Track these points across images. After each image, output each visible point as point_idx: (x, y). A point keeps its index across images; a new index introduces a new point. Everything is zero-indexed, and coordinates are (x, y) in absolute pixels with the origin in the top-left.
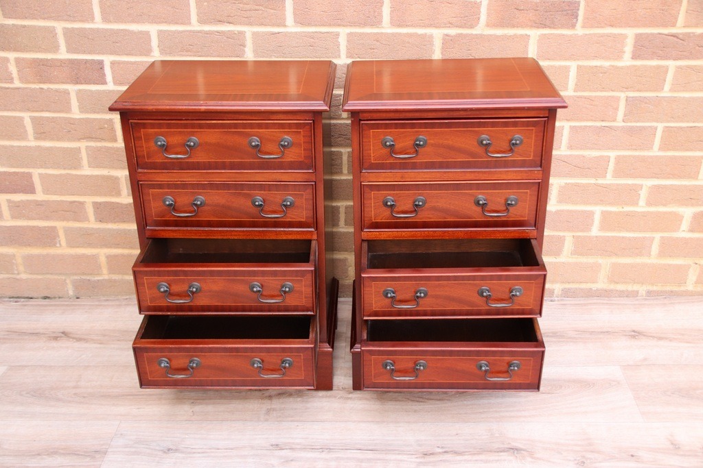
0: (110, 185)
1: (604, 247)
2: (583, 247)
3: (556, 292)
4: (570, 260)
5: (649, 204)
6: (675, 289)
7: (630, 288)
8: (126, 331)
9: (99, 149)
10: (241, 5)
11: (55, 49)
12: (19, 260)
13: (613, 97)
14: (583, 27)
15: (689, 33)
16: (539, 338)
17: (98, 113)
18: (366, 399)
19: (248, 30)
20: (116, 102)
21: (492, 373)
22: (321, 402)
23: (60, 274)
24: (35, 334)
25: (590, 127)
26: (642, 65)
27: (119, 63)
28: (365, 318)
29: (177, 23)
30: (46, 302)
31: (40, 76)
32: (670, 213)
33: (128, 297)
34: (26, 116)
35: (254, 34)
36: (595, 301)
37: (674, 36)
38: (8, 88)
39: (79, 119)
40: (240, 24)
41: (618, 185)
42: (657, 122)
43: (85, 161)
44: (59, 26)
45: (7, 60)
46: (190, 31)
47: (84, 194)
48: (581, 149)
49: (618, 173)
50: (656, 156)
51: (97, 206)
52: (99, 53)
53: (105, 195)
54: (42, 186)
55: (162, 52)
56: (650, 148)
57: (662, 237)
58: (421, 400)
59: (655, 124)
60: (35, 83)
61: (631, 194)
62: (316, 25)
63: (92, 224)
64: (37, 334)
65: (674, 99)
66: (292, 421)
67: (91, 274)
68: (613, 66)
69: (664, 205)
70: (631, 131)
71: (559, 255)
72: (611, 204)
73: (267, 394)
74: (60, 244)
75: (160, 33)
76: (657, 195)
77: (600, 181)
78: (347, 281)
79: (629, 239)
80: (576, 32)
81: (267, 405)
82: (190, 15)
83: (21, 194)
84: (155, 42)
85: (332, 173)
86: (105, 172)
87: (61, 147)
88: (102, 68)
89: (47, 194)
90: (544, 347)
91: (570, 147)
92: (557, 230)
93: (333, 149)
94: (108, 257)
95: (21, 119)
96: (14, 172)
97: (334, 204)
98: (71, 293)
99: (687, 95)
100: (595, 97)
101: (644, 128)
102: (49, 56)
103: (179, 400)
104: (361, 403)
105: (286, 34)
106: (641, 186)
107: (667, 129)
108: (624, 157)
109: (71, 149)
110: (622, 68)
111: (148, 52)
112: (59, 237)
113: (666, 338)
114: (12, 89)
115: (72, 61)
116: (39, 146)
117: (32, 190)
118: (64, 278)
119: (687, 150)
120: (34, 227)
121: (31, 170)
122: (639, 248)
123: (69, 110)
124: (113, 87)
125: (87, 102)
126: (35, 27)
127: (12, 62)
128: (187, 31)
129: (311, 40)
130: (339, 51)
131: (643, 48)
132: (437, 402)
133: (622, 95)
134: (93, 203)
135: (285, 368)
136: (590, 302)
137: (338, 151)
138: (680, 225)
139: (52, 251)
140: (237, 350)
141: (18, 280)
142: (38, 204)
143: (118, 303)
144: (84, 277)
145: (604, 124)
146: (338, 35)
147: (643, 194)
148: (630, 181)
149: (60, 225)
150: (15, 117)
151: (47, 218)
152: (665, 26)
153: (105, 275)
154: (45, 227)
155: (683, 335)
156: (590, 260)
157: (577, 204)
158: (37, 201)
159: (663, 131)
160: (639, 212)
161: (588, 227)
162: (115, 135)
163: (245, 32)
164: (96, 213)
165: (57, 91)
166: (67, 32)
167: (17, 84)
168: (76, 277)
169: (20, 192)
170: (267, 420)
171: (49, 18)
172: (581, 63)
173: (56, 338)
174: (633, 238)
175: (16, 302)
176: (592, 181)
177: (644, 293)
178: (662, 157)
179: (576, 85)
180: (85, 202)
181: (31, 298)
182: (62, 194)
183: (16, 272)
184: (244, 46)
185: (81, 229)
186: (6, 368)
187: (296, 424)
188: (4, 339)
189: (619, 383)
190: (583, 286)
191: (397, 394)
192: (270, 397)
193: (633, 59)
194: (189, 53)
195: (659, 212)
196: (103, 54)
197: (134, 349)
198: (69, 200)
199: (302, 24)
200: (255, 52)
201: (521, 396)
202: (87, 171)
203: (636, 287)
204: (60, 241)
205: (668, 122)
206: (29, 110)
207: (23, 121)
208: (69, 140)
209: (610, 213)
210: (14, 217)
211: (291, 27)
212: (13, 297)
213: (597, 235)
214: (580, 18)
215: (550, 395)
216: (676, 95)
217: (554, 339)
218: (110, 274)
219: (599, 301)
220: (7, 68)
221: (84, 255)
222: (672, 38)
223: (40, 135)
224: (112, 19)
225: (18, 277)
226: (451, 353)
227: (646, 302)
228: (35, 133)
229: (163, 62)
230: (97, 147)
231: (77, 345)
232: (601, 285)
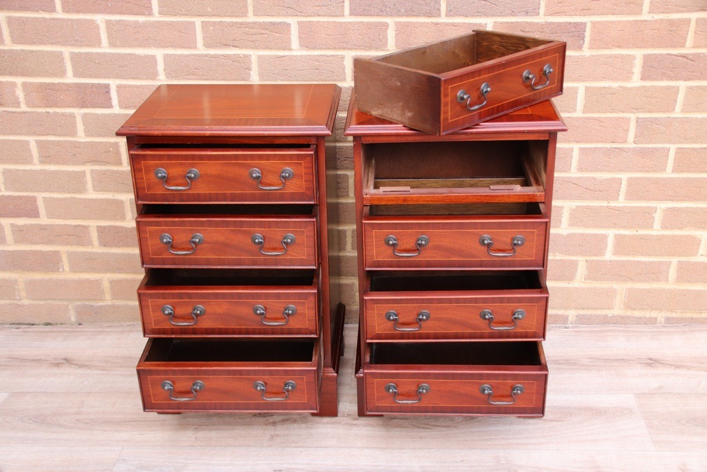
0: (115, 209)
1: (619, 272)
2: (596, 272)
3: (570, 318)
4: (583, 285)
5: (664, 227)
6: (696, 315)
7: (647, 314)
8: (129, 358)
9: (104, 173)
10: (247, 29)
11: (62, 73)
12: (21, 286)
13: (623, 118)
14: (590, 48)
15: (699, 54)
16: (543, 361)
17: (104, 136)
18: (372, 426)
19: (254, 54)
20: (122, 127)
21: (496, 397)
22: (325, 427)
23: (63, 300)
24: (37, 361)
25: (600, 148)
26: (651, 86)
27: (125, 86)
28: (368, 341)
29: (183, 47)
30: (48, 328)
31: (47, 100)
32: (687, 236)
33: (130, 323)
34: (32, 140)
35: (260, 58)
36: (611, 328)
37: (684, 57)
38: (14, 113)
39: (85, 143)
40: (246, 47)
41: (631, 208)
42: (669, 143)
43: (90, 185)
44: (66, 51)
45: (14, 84)
46: (196, 55)
47: (89, 218)
48: (592, 171)
49: (631, 196)
50: (670, 178)
51: (101, 230)
52: (105, 77)
53: (110, 219)
54: (46, 209)
55: (168, 76)
56: (663, 169)
57: (679, 262)
58: (427, 426)
59: (667, 145)
60: (41, 107)
61: (646, 217)
62: (321, 49)
63: (96, 248)
64: (38, 360)
65: (686, 120)
66: (296, 447)
67: (94, 300)
68: (622, 87)
69: (681, 228)
70: (643, 153)
71: (572, 280)
72: (624, 227)
73: (271, 419)
74: (63, 269)
75: (166, 57)
76: (673, 218)
77: (613, 204)
78: (355, 307)
79: (645, 263)
80: (583, 54)
81: (271, 431)
82: (196, 39)
83: (25, 218)
84: (161, 66)
85: (338, 197)
86: (109, 196)
87: (66, 171)
88: (108, 92)
89: (51, 218)
90: (547, 370)
91: (580, 169)
92: (569, 255)
93: (339, 172)
94: (112, 282)
95: (27, 143)
96: (18, 196)
97: (341, 228)
98: (73, 319)
99: (699, 116)
100: (605, 118)
101: (656, 149)
102: (56, 80)
103: (182, 426)
104: (366, 429)
105: (291, 57)
106: (655, 209)
107: (679, 151)
108: (637, 179)
109: (76, 173)
110: (631, 89)
111: (154, 76)
112: (62, 262)
113: (684, 367)
114: (18, 113)
115: (78, 86)
116: (44, 170)
117: (36, 214)
118: (66, 303)
119: (702, 172)
120: (37, 251)
121: (35, 194)
122: (656, 273)
123: (74, 134)
124: (120, 111)
125: (93, 126)
126: (42, 52)
127: (19, 86)
128: (193, 55)
129: (317, 63)
130: (344, 74)
131: (652, 68)
132: (444, 429)
133: (633, 116)
134: (97, 226)
135: (288, 391)
136: (606, 329)
137: (344, 175)
138: (698, 249)
139: (55, 276)
140: (240, 372)
141: (20, 306)
142: (43, 228)
143: (121, 329)
144: (87, 303)
145: (614, 145)
146: (343, 58)
147: (658, 216)
148: (644, 204)
149: (63, 249)
150: (21, 141)
151: (51, 242)
152: (674, 46)
153: (108, 301)
154: (48, 252)
155: (702, 363)
156: (605, 285)
157: (589, 227)
158: (41, 225)
159: (676, 153)
160: (654, 236)
161: (601, 251)
162: (120, 159)
163: (251, 56)
164: (100, 237)
165: (63, 115)
166: (74, 57)
167: (24, 108)
168: (79, 303)
169: (23, 217)
170: (270, 446)
171: (56, 43)
172: (588, 84)
173: (58, 365)
174: (649, 262)
175: (17, 328)
176: (604, 204)
177: (663, 320)
178: (675, 179)
179: (585, 106)
180: (89, 226)
181: (33, 325)
182: (66, 218)
183: (18, 298)
184: (250, 69)
185: (84, 253)
186: (7, 394)
187: (300, 449)
188: (5, 365)
189: (631, 412)
190: (598, 312)
191: (402, 421)
192: (274, 423)
193: (641, 79)
194: (195, 77)
195: (675, 236)
196: (109, 78)
197: (139, 371)
198: (73, 224)
199: (308, 48)
200: (261, 75)
201: (529, 424)
202: (91, 195)
203: (654, 314)
204: (63, 266)
205: (681, 143)
206: (34, 134)
207: (29, 145)
208: (75, 164)
209: (624, 236)
210: (17, 242)
211: (296, 50)
212: (14, 324)
213: (611, 259)
214: (587, 39)
215: (559, 423)
216: (688, 115)
217: (565, 367)
218: (113, 299)
219: (615, 328)
220: (14, 93)
221: (87, 280)
222: (682, 58)
223: (45, 159)
224: (118, 44)
225: (20, 303)
226: (453, 376)
227: (666, 330)
228: (41, 156)
229: (169, 86)
230: (103, 171)
231: (79, 371)
232: (617, 311)
